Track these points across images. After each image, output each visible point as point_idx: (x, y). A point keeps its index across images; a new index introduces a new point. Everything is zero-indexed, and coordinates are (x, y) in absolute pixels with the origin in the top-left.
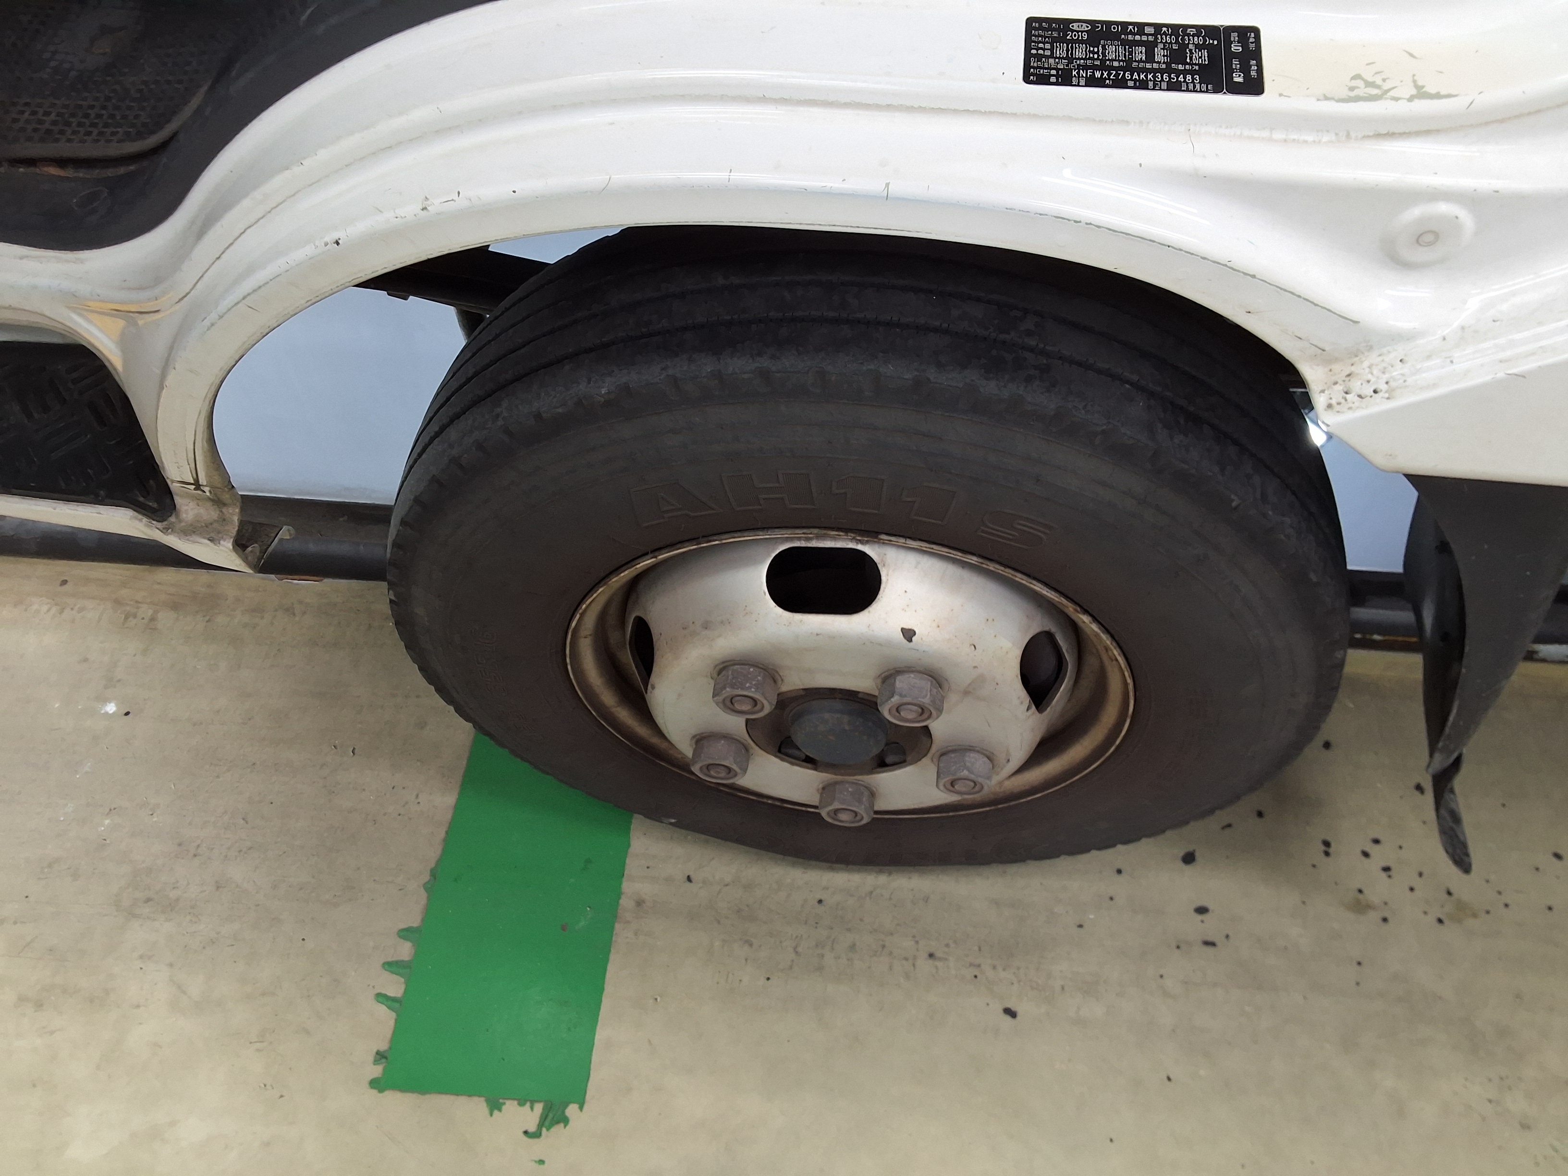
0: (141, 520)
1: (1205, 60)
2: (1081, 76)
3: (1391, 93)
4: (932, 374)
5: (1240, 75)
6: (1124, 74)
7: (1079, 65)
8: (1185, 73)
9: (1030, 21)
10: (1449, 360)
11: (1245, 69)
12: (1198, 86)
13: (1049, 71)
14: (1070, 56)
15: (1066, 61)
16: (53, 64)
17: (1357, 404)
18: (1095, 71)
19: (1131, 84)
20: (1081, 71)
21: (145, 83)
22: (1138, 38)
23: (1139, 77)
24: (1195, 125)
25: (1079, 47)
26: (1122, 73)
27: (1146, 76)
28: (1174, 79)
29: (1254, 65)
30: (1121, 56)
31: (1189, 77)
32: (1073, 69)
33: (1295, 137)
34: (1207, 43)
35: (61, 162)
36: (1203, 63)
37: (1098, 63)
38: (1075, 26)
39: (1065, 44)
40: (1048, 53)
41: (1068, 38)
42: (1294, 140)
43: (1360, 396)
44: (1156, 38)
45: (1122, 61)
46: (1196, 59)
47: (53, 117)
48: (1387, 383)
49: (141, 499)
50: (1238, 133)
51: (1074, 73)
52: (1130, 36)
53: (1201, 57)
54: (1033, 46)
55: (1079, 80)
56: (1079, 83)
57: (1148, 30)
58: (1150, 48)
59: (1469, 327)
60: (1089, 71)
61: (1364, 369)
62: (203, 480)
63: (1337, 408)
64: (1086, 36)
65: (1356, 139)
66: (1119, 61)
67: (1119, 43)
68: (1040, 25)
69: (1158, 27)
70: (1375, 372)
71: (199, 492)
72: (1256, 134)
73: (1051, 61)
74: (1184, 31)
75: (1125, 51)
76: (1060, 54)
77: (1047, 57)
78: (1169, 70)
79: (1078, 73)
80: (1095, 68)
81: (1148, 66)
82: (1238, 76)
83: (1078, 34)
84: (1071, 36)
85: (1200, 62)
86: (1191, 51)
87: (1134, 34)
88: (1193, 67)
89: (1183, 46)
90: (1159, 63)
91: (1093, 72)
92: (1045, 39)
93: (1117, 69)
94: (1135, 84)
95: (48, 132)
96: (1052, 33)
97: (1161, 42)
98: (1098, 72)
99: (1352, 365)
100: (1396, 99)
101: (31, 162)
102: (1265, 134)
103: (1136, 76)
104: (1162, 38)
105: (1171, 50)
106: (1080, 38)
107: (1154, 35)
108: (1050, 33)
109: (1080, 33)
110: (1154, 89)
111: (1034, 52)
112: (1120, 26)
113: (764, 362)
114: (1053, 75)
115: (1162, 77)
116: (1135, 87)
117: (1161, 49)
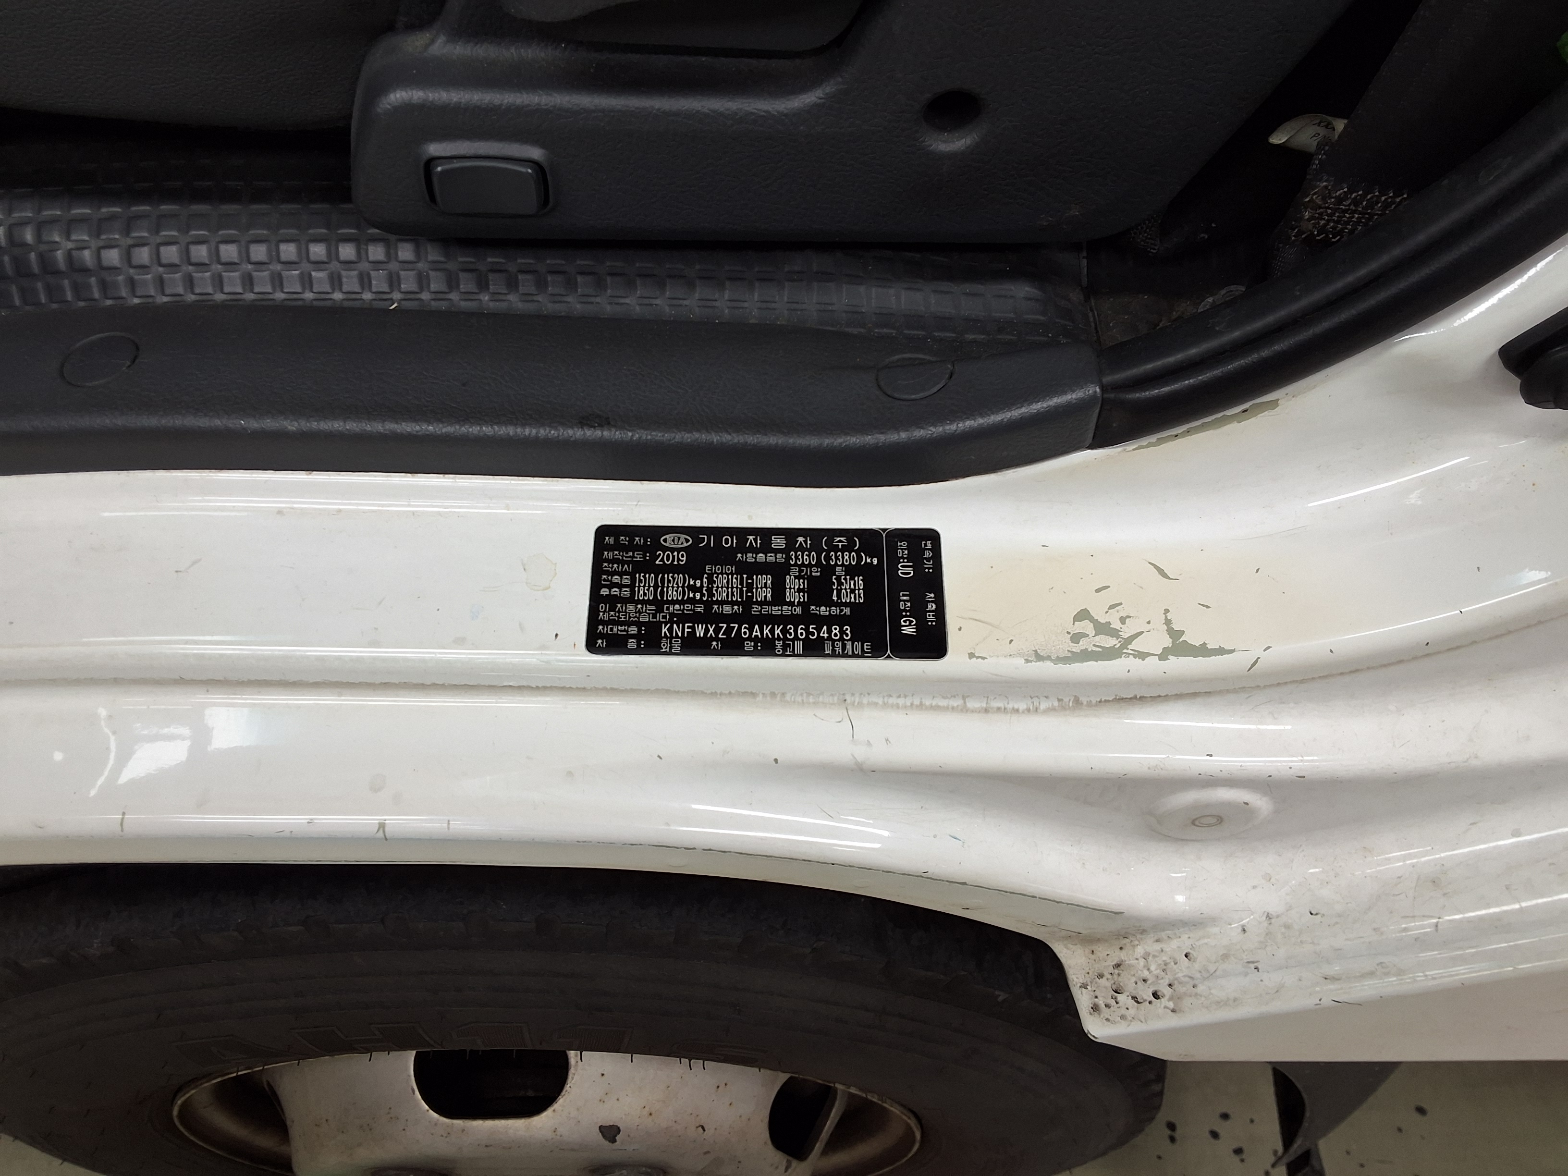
1: (860, 597)
2: (674, 635)
3: (1135, 645)
5: (911, 622)
6: (739, 629)
7: (672, 615)
8: (829, 621)
9: (603, 532)
10: (1252, 966)
11: (918, 611)
12: (849, 645)
13: (626, 628)
14: (659, 598)
15: (653, 607)
17: (1132, 1012)
18: (696, 625)
19: (749, 646)
20: (675, 626)
22: (761, 557)
23: (762, 633)
24: (853, 695)
25: (674, 579)
26: (737, 626)
27: (772, 631)
28: (813, 634)
29: (932, 602)
30: (735, 594)
31: (836, 630)
32: (663, 622)
33: (1001, 705)
34: (863, 563)
36: (857, 601)
37: (700, 609)
38: (668, 540)
39: (652, 575)
40: (626, 592)
41: (657, 562)
42: (999, 709)
43: (1134, 998)
44: (789, 557)
45: (736, 603)
46: (847, 596)
48: (1170, 985)
50: (917, 702)
51: (664, 630)
52: (750, 555)
53: (853, 591)
54: (605, 580)
55: (671, 643)
56: (671, 648)
57: (778, 542)
58: (779, 572)
59: (1278, 917)
60: (687, 625)
61: (1137, 959)
63: (1106, 1012)
64: (684, 558)
65: (1090, 705)
66: (733, 603)
67: (734, 569)
68: (617, 540)
69: (790, 534)
70: (1153, 968)
72: (943, 703)
73: (631, 608)
74: (829, 543)
75: (742, 584)
76: (645, 594)
77: (625, 601)
78: (806, 618)
79: (670, 630)
80: (696, 618)
81: (776, 611)
82: (908, 623)
83: (672, 554)
84: (662, 560)
85: (853, 600)
86: (838, 578)
87: (756, 551)
88: (842, 611)
89: (828, 570)
90: (791, 604)
91: (693, 628)
92: (623, 567)
93: (729, 619)
94: (755, 646)
96: (633, 554)
97: (796, 565)
98: (700, 626)
99: (1121, 948)
100: (1142, 655)
102: (957, 702)
103: (756, 632)
104: (797, 558)
105: (811, 579)
106: (676, 563)
107: (786, 551)
108: (631, 554)
109: (675, 553)
110: (783, 655)
111: (604, 591)
112: (735, 537)
114: (632, 636)
115: (796, 631)
116: (755, 652)
117: (796, 577)
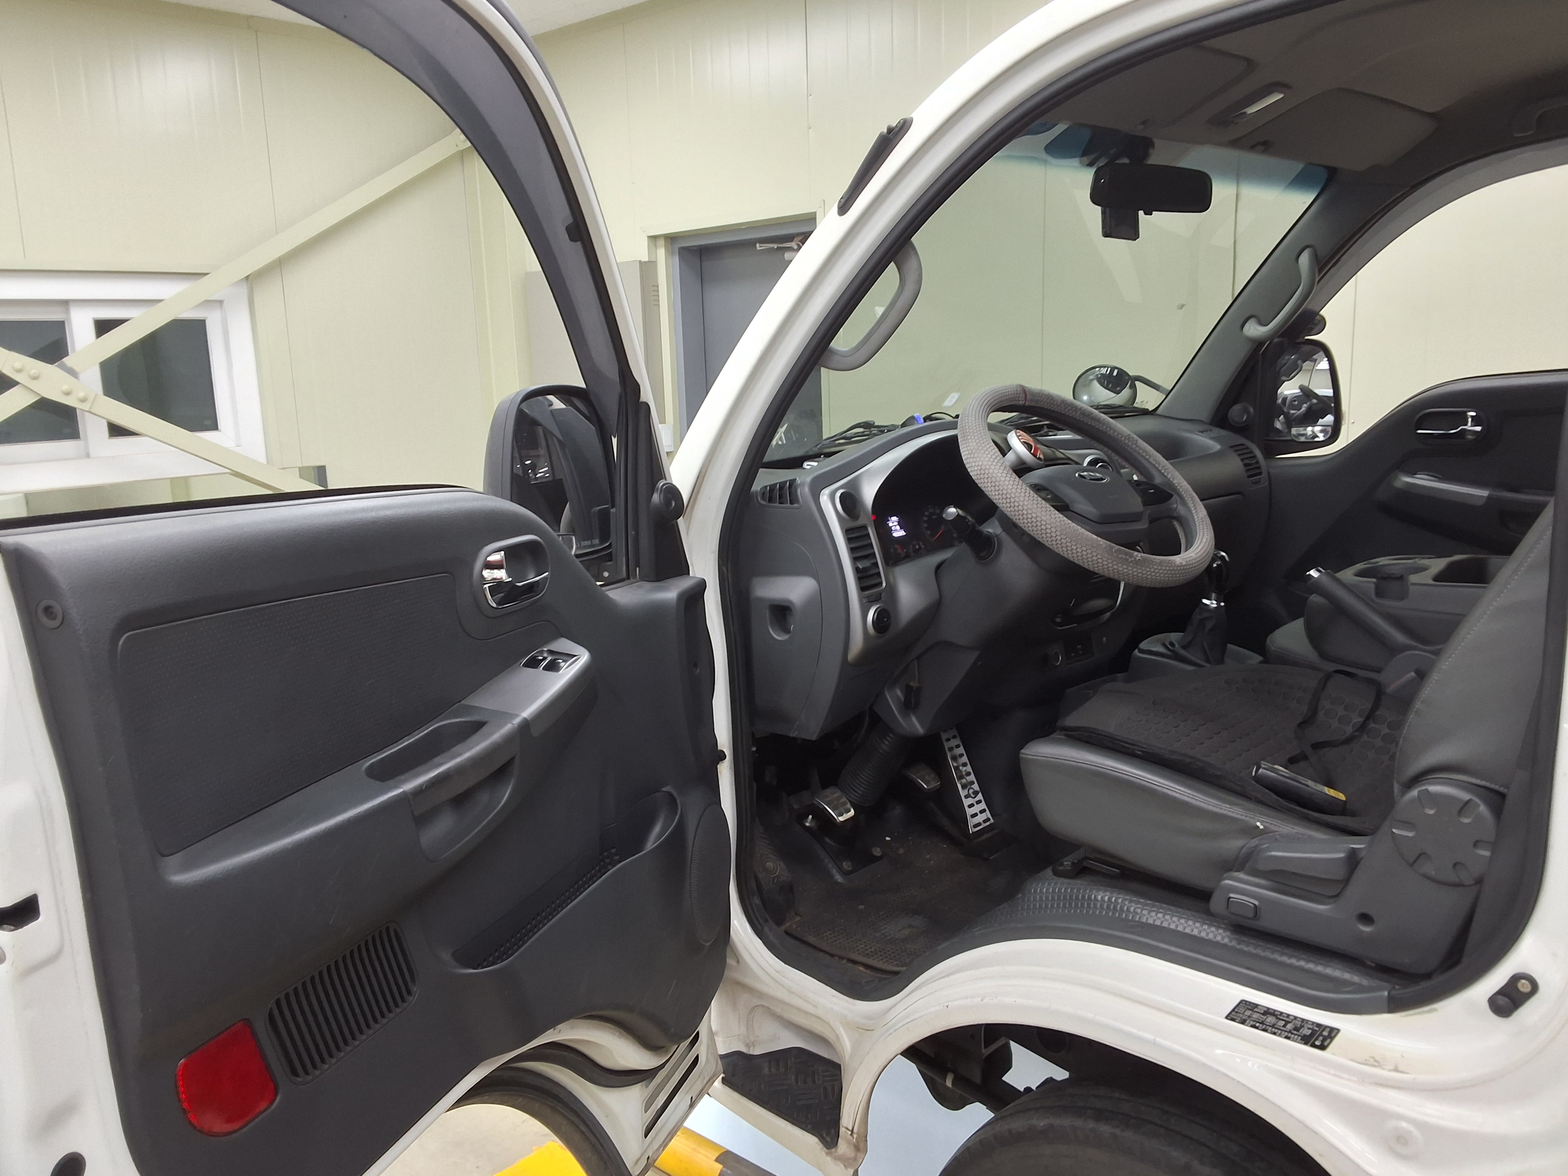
0: (819, 1145)
3: (1384, 1066)
4: (1196, 1164)
7: (1252, 1020)
8: (1296, 1035)
9: (1242, 1000)
11: (1324, 1041)
12: (1298, 1041)
13: (1238, 1018)
14: (1251, 1016)
15: (1248, 1017)
16: (883, 932)
19: (1269, 1031)
20: (1251, 1022)
21: (915, 949)
22: (1284, 1018)
25: (1257, 1014)
26: (1269, 1027)
27: (1278, 1031)
28: (1289, 1035)
29: (1328, 1041)
30: (1273, 1022)
31: (1297, 1037)
32: (1249, 1020)
33: (1340, 1074)
35: (867, 966)
36: (1307, 1034)
37: (1261, 1021)
39: (1251, 1012)
40: (1242, 1012)
41: (1254, 1010)
46: (1304, 1032)
47: (872, 949)
49: (825, 1135)
52: (1281, 1017)
53: (1307, 1032)
54: (1238, 1008)
56: (1248, 1025)
57: (1291, 1017)
58: (1287, 1023)
60: (1254, 1022)
62: (855, 1130)
64: (1262, 1012)
66: (1271, 1023)
67: (1275, 1018)
71: (851, 1137)
73: (1242, 1015)
75: (1276, 1021)
76: (1247, 1014)
78: (1289, 1032)
80: (1258, 1022)
81: (1282, 1028)
82: (1320, 1042)
83: (1259, 1010)
84: (1256, 1010)
86: (1304, 1029)
88: (1301, 1034)
89: (1302, 1026)
90: (1287, 1029)
91: (1256, 1024)
92: (1244, 1008)
93: (1267, 1025)
95: (868, 954)
98: (1259, 1024)
100: (1386, 1069)
101: (855, 962)
103: (1274, 1030)
104: (1295, 1021)
105: (1296, 1026)
106: (1259, 1012)
107: (1292, 1020)
110: (1279, 1036)
111: (1236, 1010)
113: (1117, 1131)
114: (1239, 1020)
115: (1285, 1033)
116: (1271, 1033)
117: (1292, 1025)
